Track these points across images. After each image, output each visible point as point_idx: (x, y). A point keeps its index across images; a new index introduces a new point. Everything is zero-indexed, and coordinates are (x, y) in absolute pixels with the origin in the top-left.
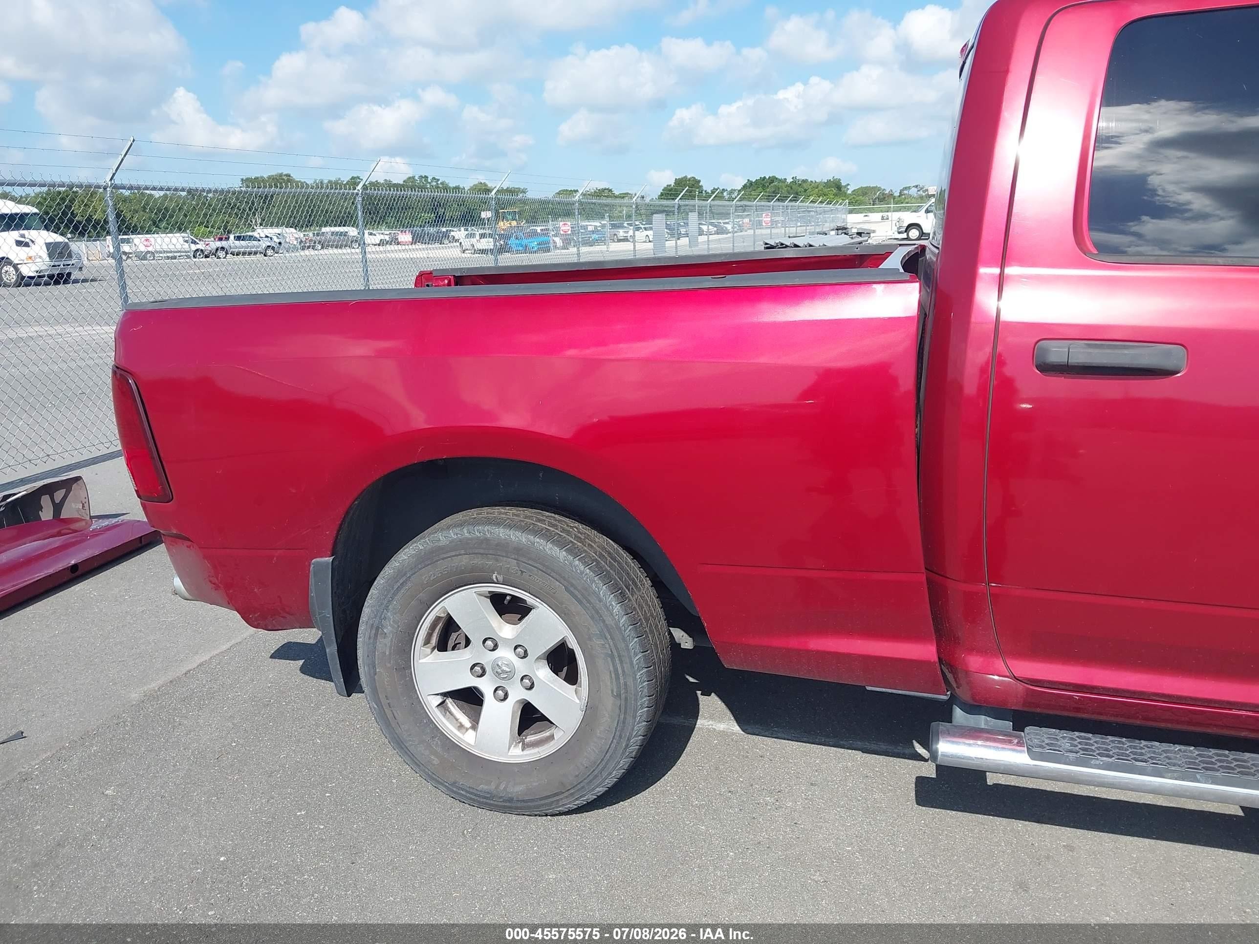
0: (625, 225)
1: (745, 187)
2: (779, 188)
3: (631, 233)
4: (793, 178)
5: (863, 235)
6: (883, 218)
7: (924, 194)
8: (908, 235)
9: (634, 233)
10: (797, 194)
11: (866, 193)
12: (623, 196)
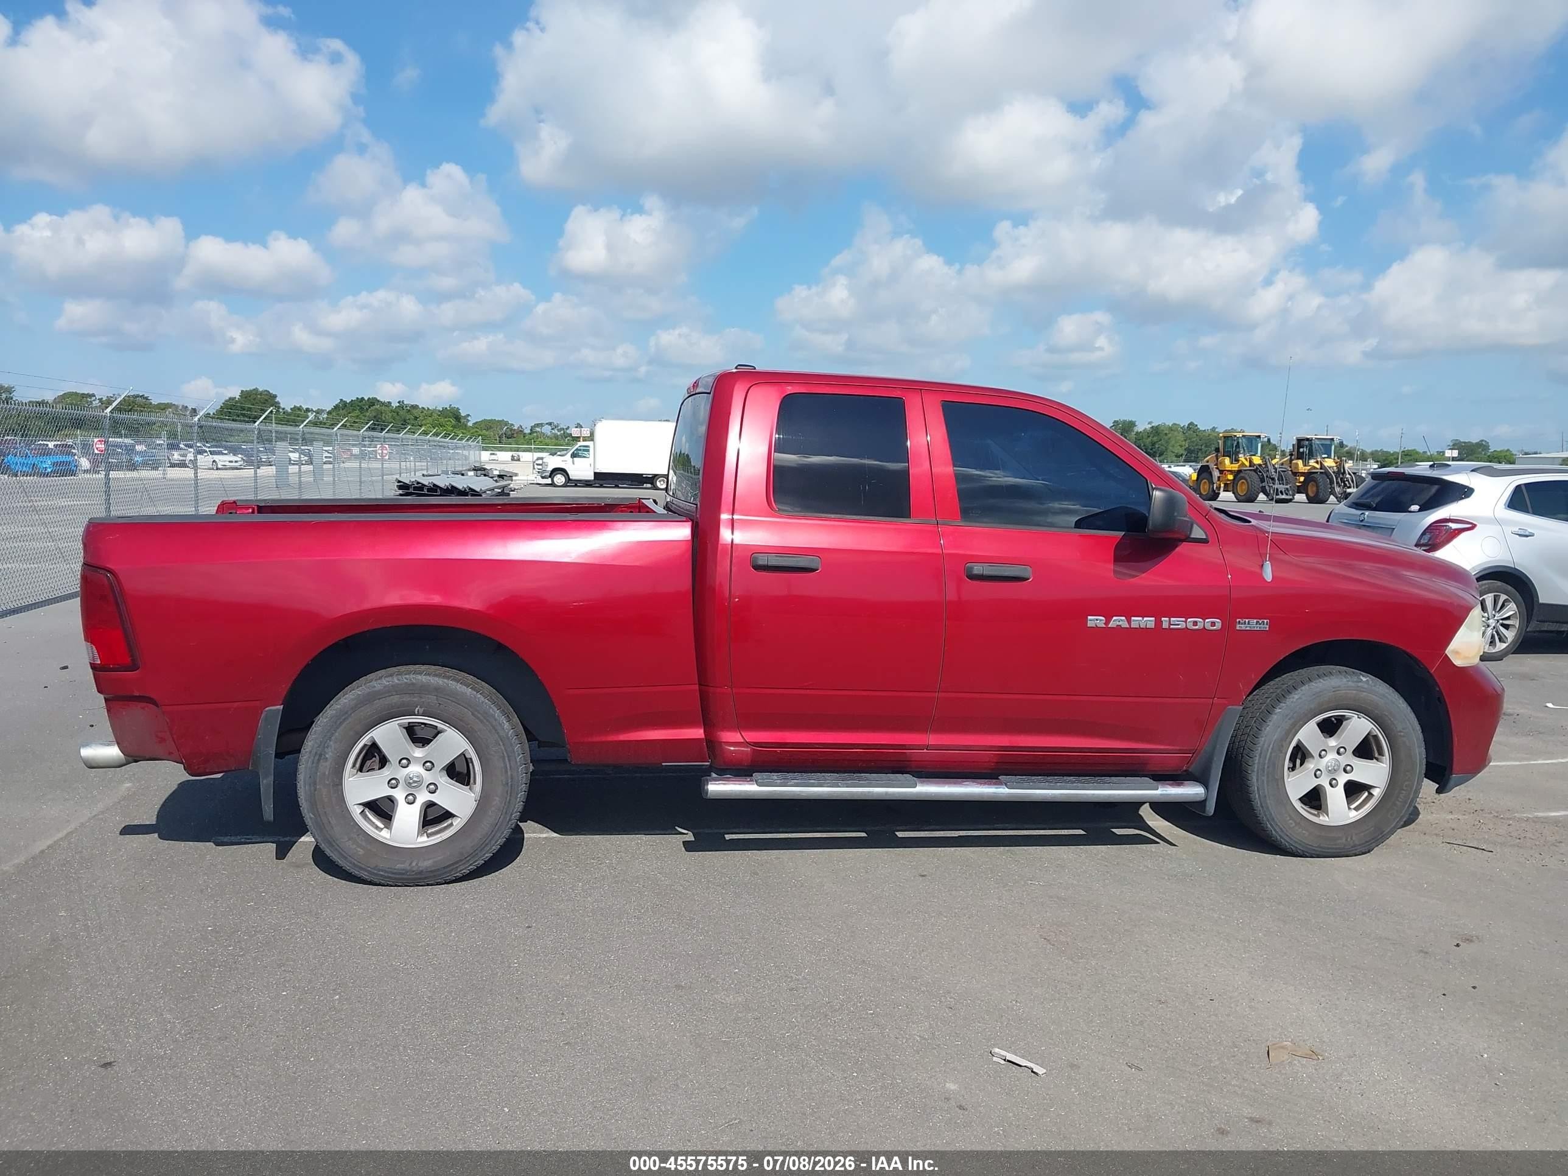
0: (182, 446)
1: (336, 407)
2: (382, 413)
3: (190, 456)
4: (399, 402)
5: (505, 477)
6: (513, 458)
7: (559, 433)
8: (552, 480)
9: (195, 457)
10: (405, 421)
11: (491, 427)
12: (163, 407)
